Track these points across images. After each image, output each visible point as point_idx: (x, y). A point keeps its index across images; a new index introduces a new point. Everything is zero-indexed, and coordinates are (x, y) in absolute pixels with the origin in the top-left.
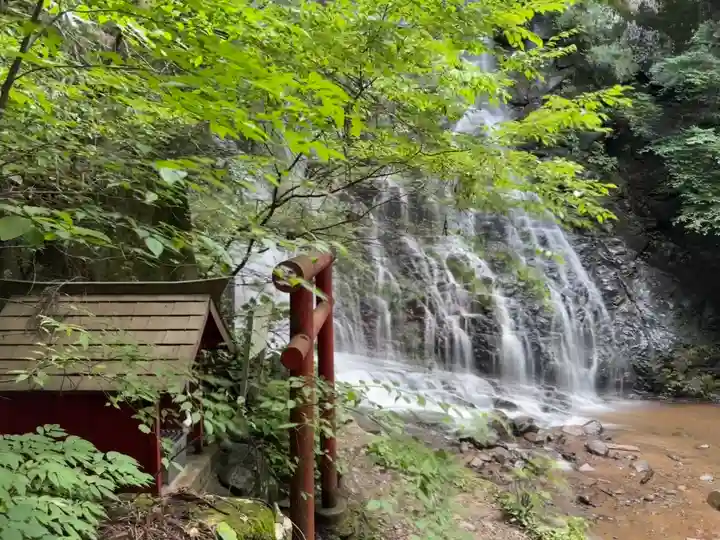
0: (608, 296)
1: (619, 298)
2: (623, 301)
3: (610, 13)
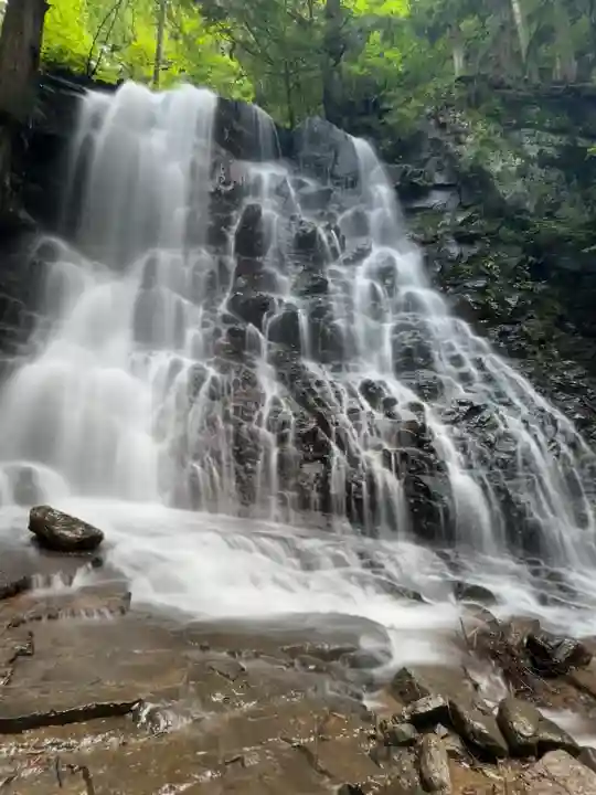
3: (511, 157)
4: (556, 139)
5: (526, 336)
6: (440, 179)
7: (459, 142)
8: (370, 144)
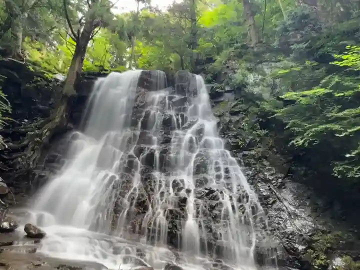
0: (263, 200)
1: (271, 200)
2: (274, 202)
3: (257, 76)
5: (252, 156)
6: (227, 89)
7: (235, 73)
8: (203, 78)
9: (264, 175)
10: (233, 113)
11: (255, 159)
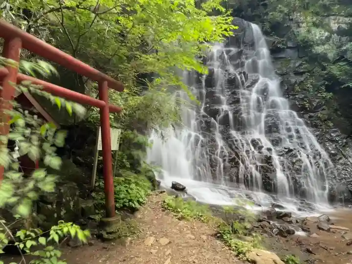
0: (332, 156)
1: (338, 157)
2: (340, 158)
3: (323, 32)
4: (347, 20)
5: (319, 118)
6: (290, 44)
7: (299, 27)
8: (259, 27)
9: (331, 136)
10: (297, 74)
11: (321, 121)
